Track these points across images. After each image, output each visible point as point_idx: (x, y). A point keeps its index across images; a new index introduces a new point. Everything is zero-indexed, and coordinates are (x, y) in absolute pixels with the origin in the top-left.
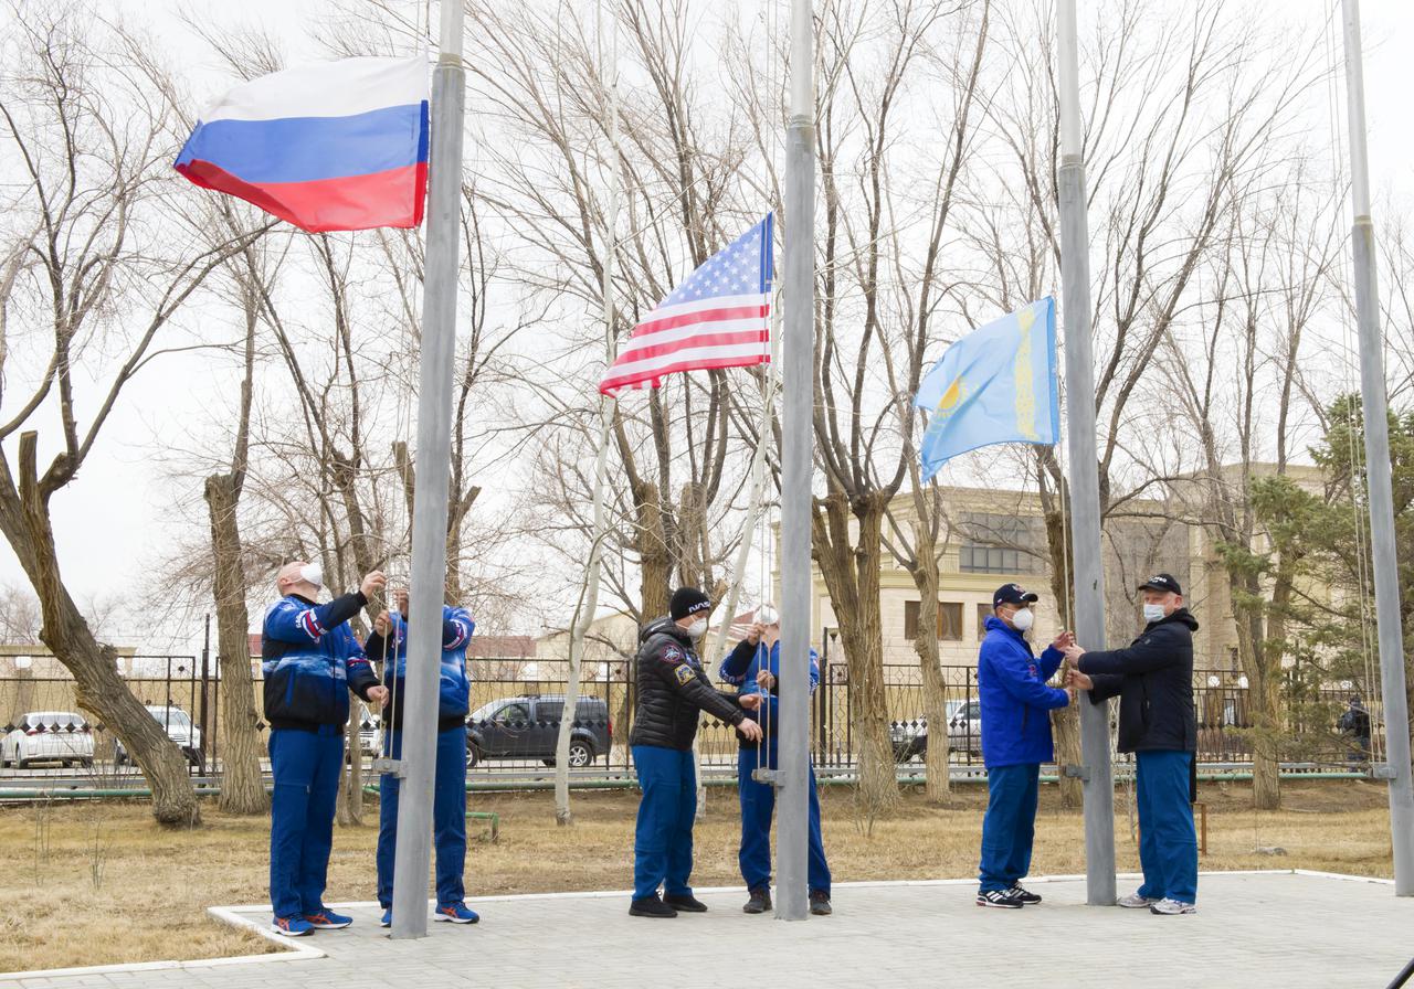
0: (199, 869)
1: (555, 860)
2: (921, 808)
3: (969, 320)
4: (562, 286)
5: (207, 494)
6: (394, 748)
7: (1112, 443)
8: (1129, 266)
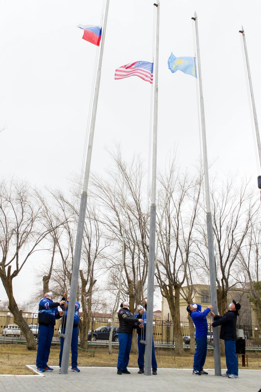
0: (31, 358)
1: (105, 361)
2: (189, 354)
3: (199, 249)
4: (114, 239)
5: (43, 280)
6: (63, 331)
7: (229, 274)
8: (230, 238)
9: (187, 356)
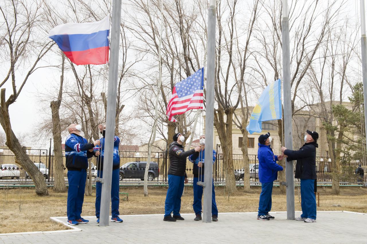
0: (47, 207)
1: (144, 205)
2: (242, 193)
3: (257, 61)
4: (147, 51)
5: (51, 106)
7: (295, 95)
8: (300, 47)
9: (241, 195)
